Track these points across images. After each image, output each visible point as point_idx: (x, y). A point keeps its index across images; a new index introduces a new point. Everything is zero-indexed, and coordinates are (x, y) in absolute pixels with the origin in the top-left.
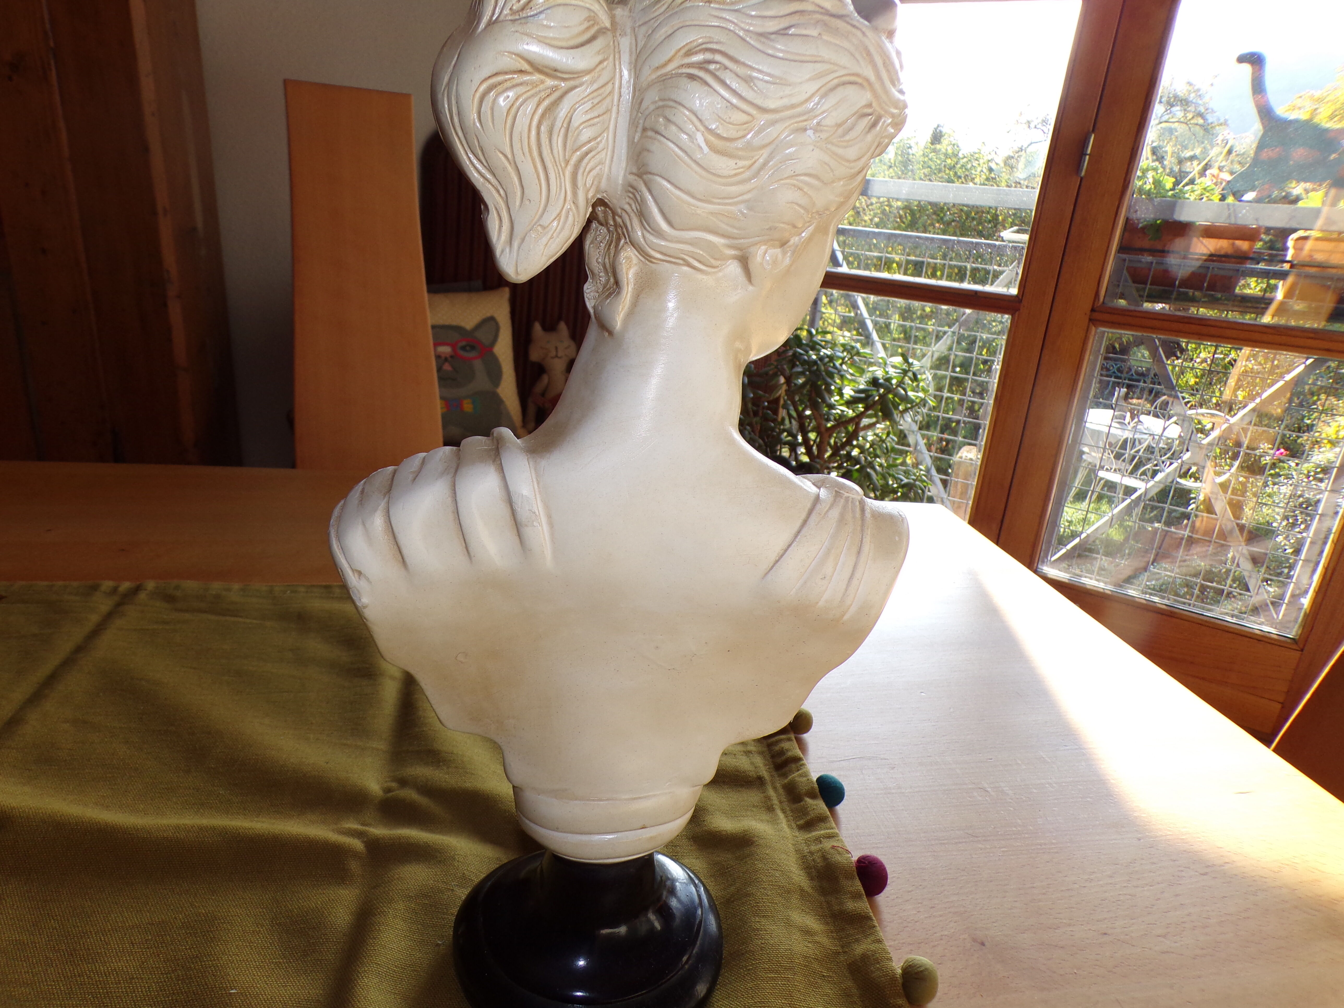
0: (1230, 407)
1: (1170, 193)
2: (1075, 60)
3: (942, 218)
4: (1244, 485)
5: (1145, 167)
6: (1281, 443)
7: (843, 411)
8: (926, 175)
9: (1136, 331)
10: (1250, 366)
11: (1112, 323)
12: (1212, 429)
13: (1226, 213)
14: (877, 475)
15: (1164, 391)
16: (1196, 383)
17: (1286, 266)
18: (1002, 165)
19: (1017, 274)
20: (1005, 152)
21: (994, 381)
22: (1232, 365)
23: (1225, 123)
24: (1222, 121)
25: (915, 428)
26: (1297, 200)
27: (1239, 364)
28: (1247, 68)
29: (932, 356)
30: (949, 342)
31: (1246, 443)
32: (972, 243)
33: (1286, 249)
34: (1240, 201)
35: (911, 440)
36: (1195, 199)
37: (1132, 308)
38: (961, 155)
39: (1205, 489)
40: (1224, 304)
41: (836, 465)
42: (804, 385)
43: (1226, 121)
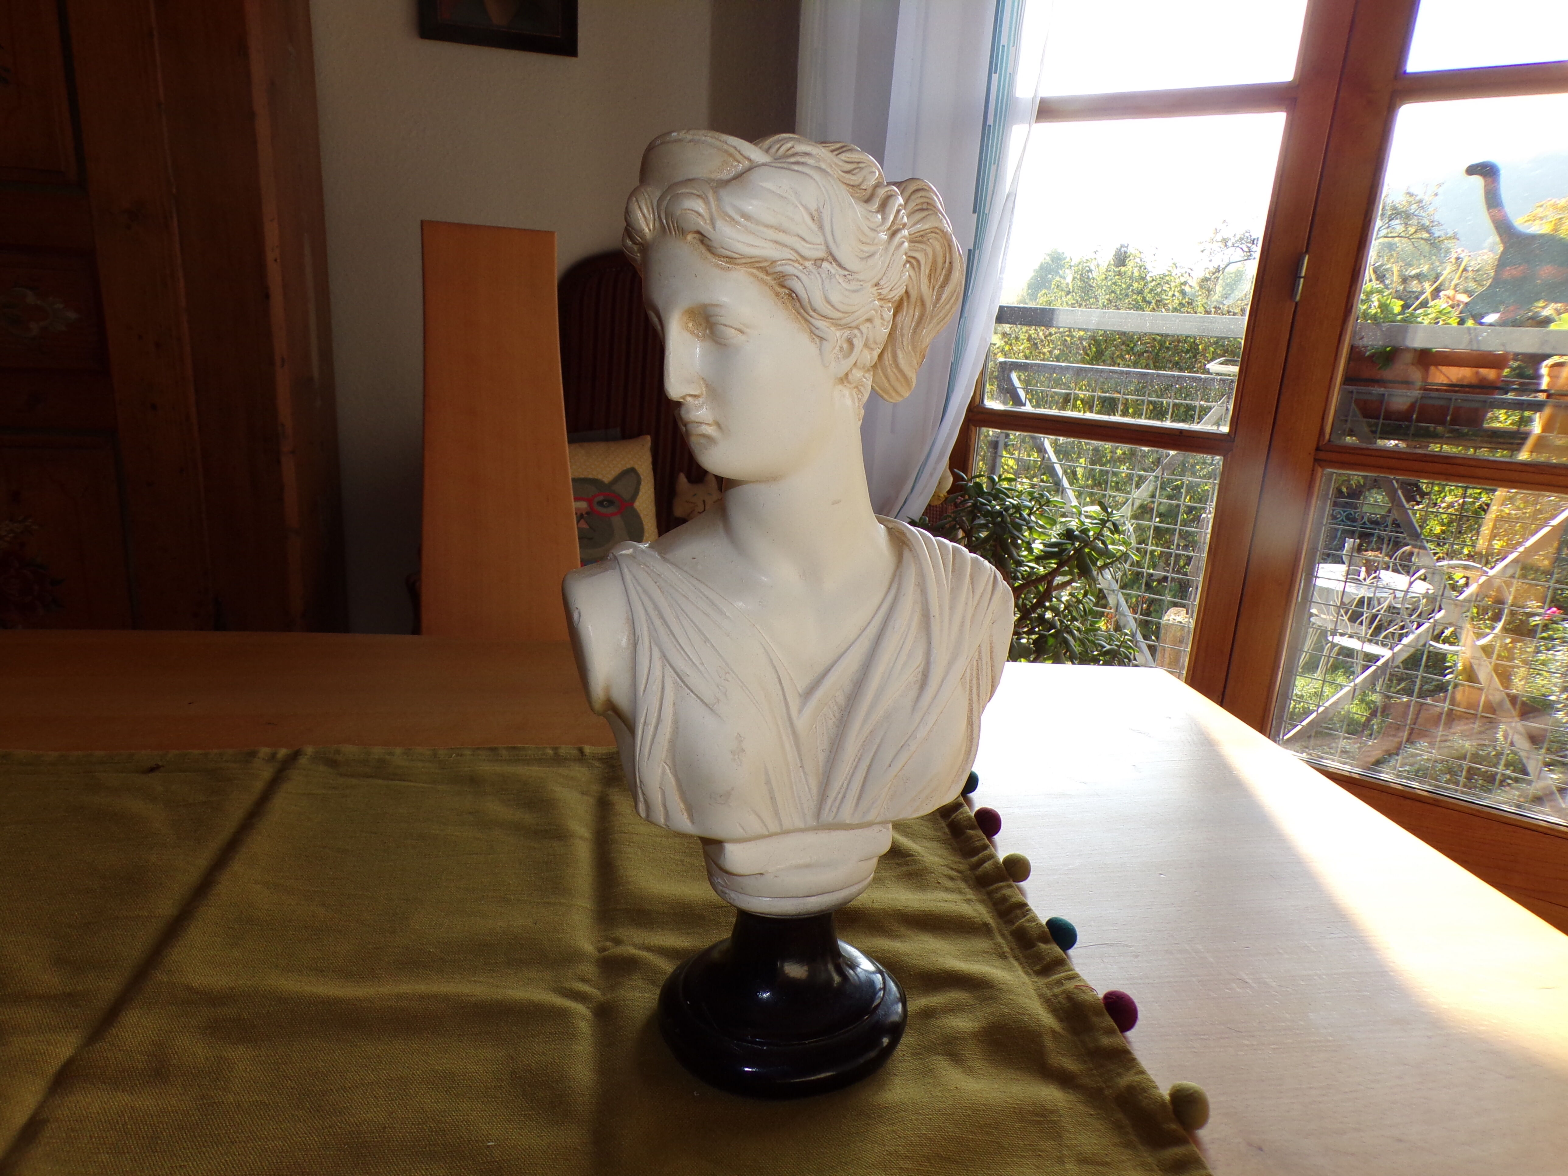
0: (1487, 559)
1: (1399, 318)
2: (1281, 176)
3: (1132, 349)
4: (1510, 651)
5: (1368, 289)
6: (1552, 601)
7: (1033, 568)
8: (1110, 301)
9: (1371, 472)
10: (1507, 511)
11: (1342, 463)
12: (1467, 585)
13: (1466, 338)
14: (1075, 642)
15: (1408, 540)
16: (1443, 532)
17: (1542, 397)
18: (1198, 288)
19: (1227, 409)
20: (1199, 273)
21: (1207, 532)
22: (1485, 511)
23: (1455, 237)
24: (1450, 234)
25: (1116, 587)
26: (1547, 321)
27: (1494, 508)
28: (1478, 181)
29: (1133, 505)
30: (1151, 488)
31: (1510, 600)
32: (1174, 376)
33: (1539, 377)
34: (1481, 324)
35: (1112, 601)
36: (1430, 323)
37: (1364, 445)
38: (1149, 279)
39: (1464, 653)
40: (1470, 440)
41: (1026, 629)
42: (987, 539)
43: (1455, 234)
